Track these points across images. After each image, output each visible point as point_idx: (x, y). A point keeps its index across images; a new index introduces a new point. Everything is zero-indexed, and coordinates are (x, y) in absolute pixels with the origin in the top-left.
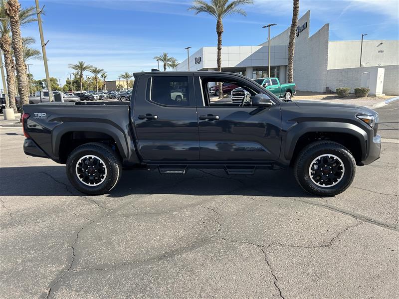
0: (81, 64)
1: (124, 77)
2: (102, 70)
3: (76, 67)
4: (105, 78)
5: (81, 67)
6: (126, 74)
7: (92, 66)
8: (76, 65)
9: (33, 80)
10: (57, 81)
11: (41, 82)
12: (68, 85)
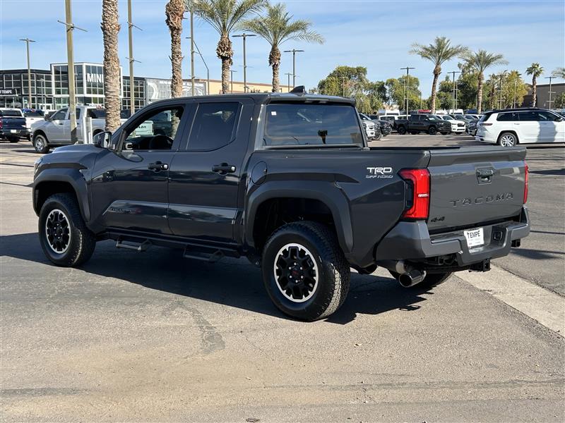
0: (440, 43)
2: (499, 57)
3: (427, 53)
4: (537, 74)
5: (439, 51)
8: (428, 46)
9: (367, 81)
10: (418, 84)
11: (383, 86)
12: (443, 93)
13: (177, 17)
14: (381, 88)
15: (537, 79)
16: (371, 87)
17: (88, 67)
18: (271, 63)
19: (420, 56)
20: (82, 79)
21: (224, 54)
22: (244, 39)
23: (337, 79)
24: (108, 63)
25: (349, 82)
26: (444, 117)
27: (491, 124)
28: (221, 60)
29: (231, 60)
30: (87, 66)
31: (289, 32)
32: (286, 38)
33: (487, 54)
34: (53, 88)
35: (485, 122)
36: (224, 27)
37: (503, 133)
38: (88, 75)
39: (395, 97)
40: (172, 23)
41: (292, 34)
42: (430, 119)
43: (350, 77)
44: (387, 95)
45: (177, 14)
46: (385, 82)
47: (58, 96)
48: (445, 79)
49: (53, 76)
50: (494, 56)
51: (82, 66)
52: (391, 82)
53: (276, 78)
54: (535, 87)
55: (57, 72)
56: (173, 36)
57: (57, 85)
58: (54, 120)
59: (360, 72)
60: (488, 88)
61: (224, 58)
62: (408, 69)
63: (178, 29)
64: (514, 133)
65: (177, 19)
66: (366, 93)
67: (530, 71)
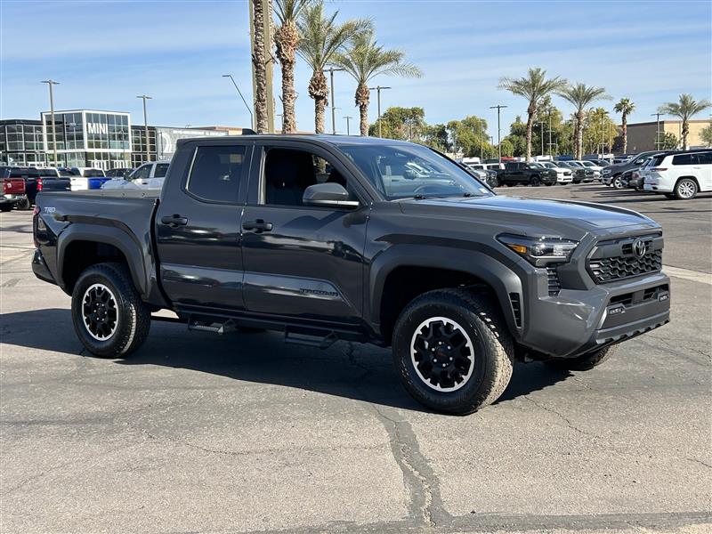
0: (535, 76)
1: (674, 110)
2: (602, 90)
3: (519, 87)
5: (534, 86)
6: (684, 101)
7: (563, 83)
8: (520, 80)
9: (425, 124)
10: (485, 127)
11: (444, 130)
12: (516, 138)
13: (290, 48)
14: (442, 133)
15: (627, 117)
16: (430, 132)
17: (89, 116)
18: (357, 103)
19: (511, 93)
20: (82, 130)
21: (318, 93)
22: (332, 74)
23: (389, 123)
24: (263, 105)
25: (403, 126)
26: (546, 165)
27: (666, 169)
28: (314, 100)
29: (326, 100)
30: (87, 114)
31: (378, 65)
32: (374, 73)
33: (587, 88)
34: (45, 142)
35: (658, 167)
36: (318, 60)
37: (680, 179)
38: (90, 124)
39: (460, 143)
40: (284, 55)
41: (381, 68)
42: (532, 167)
43: (404, 120)
44: (450, 140)
45: (290, 44)
46: (446, 125)
47: (52, 152)
48: (515, 121)
49: (45, 127)
50: (595, 90)
51: (81, 114)
52: (453, 126)
53: (364, 122)
54: (625, 127)
55: (49, 123)
56: (284, 71)
57: (50, 138)
58: (135, 178)
59: (415, 113)
60: (569, 129)
61: (318, 98)
62: (499, 107)
63: (292, 62)
64: (693, 178)
65: (290, 50)
66: (424, 139)
67: (618, 108)
